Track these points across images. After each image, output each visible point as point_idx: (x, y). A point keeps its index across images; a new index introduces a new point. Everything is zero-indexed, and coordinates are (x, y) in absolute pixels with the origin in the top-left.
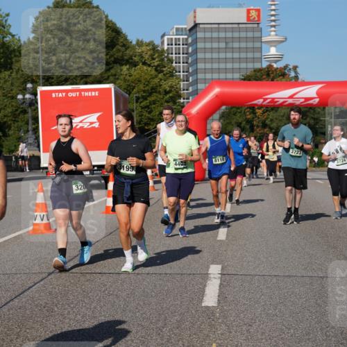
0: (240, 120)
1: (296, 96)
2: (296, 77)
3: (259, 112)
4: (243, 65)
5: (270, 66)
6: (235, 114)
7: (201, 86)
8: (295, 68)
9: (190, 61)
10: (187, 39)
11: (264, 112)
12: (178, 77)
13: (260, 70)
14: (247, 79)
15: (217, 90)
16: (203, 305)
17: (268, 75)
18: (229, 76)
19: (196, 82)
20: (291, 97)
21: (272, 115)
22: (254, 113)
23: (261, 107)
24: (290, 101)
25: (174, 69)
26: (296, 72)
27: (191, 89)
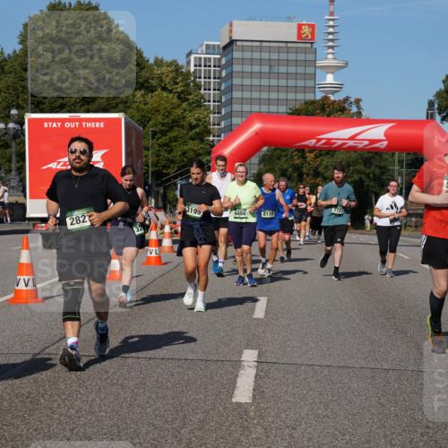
0: (286, 166)
1: (358, 137)
2: (359, 114)
3: (310, 156)
4: (291, 96)
5: (326, 98)
6: (279, 158)
7: (236, 121)
8: (358, 101)
9: (223, 88)
10: (220, 60)
11: (316, 157)
12: (207, 108)
13: (313, 102)
14: (296, 113)
15: (257, 126)
16: (234, 400)
17: (323, 109)
18: (273, 109)
19: (230, 115)
20: (352, 138)
21: (326, 160)
22: (303, 157)
23: (313, 149)
24: (351, 143)
25: (202, 97)
26: (359, 107)
27: (223, 124)
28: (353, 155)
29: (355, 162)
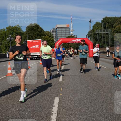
0: (66, 46)
2: (76, 37)
3: (69, 44)
4: (66, 35)
5: (71, 35)
7: (58, 39)
8: (76, 36)
9: (56, 35)
10: (55, 30)
12: (54, 38)
13: (69, 36)
14: (67, 38)
15: (61, 40)
17: (71, 37)
18: (64, 37)
20: (75, 41)
21: (72, 45)
22: (68, 44)
23: (70, 43)
24: (75, 42)
25: (53, 36)
27: (56, 40)
28: (76, 44)
29: (76, 45)
